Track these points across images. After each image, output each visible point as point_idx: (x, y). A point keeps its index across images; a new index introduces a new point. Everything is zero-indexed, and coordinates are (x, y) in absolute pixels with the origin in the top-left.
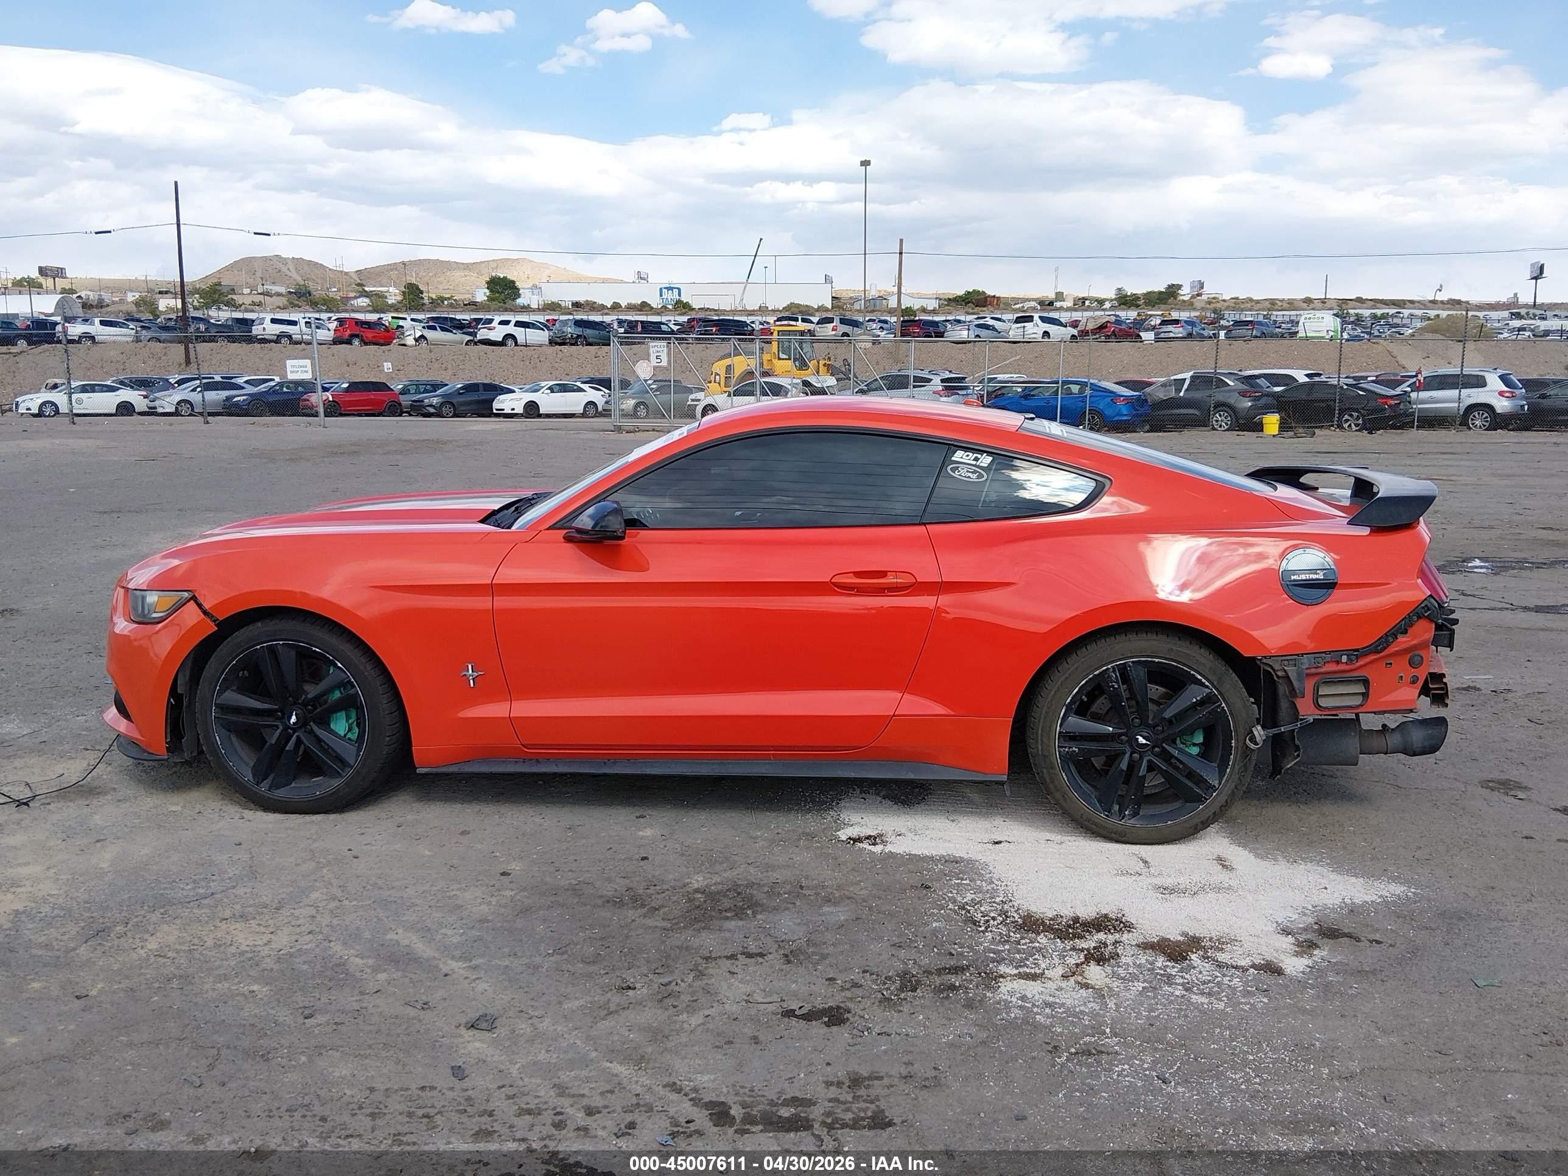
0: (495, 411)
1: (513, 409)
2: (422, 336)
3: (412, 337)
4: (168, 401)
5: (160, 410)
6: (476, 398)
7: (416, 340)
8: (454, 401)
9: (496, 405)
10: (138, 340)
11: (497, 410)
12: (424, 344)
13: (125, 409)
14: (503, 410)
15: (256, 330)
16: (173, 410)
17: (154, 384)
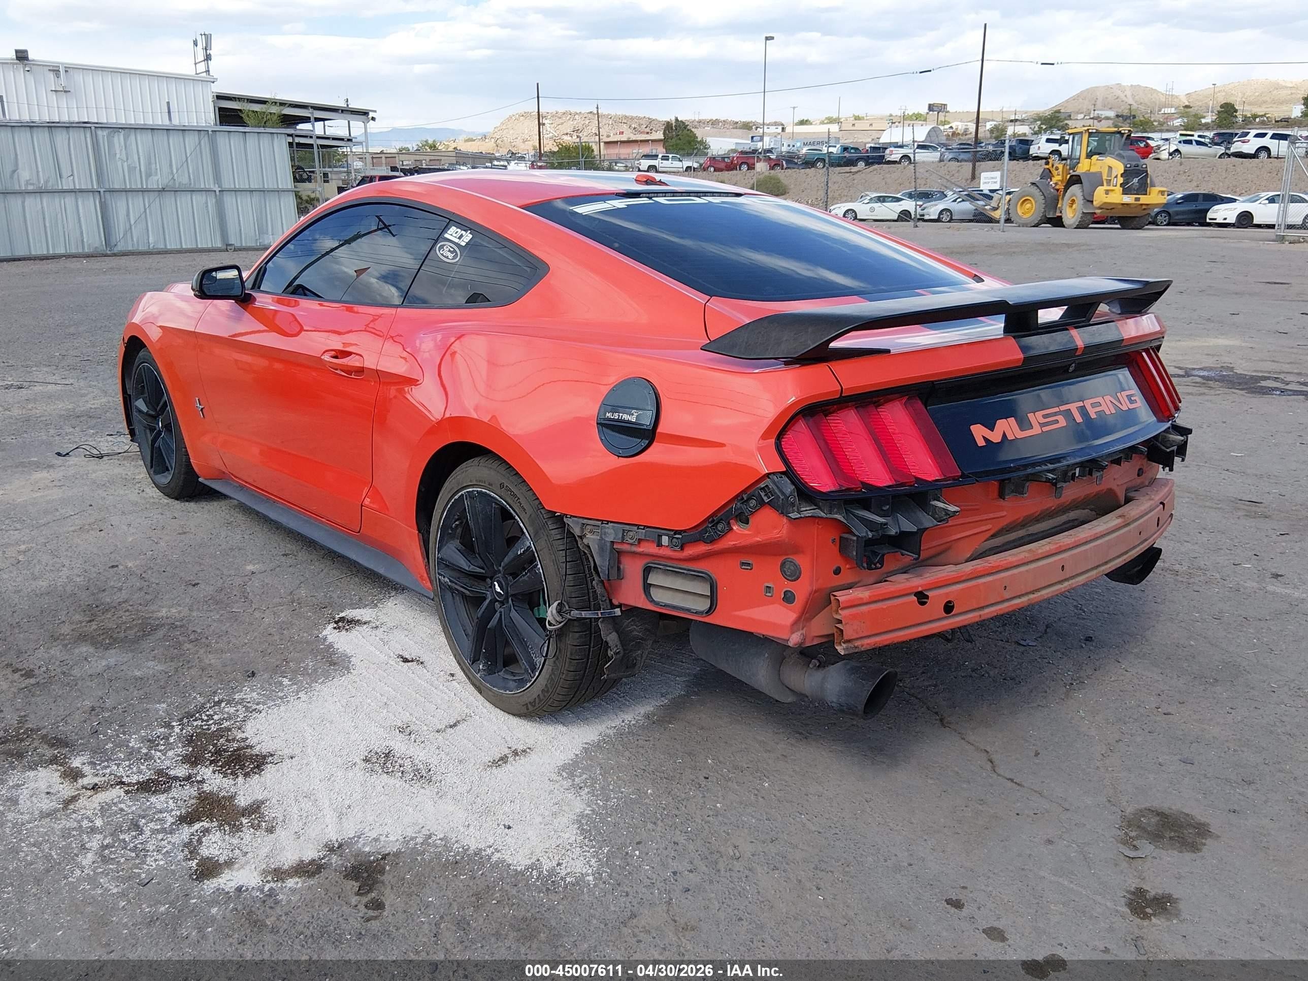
0: (1208, 221)
1: (1225, 219)
2: (1177, 151)
3: (1167, 151)
4: (933, 209)
5: (926, 217)
6: (1194, 207)
7: (1170, 154)
8: (1171, 210)
9: (1210, 215)
10: (941, 160)
11: (1210, 219)
12: (1177, 157)
13: (905, 216)
14: (1215, 219)
15: (1033, 150)
16: (936, 217)
17: (932, 197)
